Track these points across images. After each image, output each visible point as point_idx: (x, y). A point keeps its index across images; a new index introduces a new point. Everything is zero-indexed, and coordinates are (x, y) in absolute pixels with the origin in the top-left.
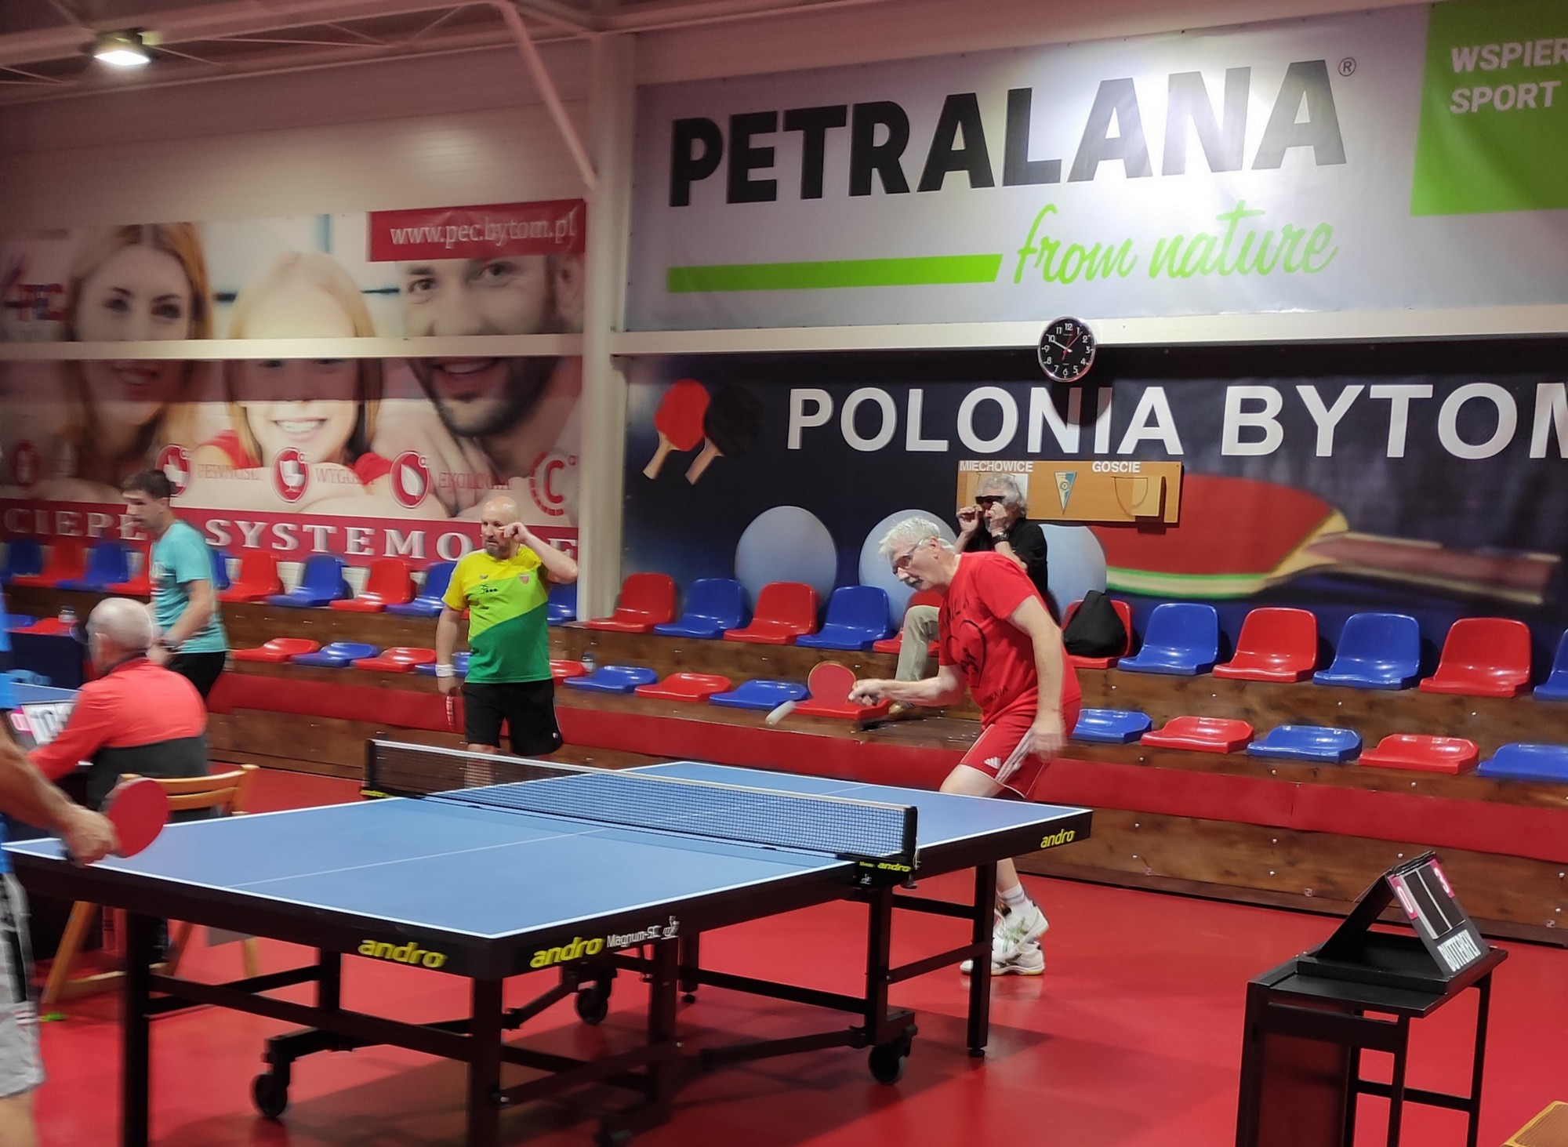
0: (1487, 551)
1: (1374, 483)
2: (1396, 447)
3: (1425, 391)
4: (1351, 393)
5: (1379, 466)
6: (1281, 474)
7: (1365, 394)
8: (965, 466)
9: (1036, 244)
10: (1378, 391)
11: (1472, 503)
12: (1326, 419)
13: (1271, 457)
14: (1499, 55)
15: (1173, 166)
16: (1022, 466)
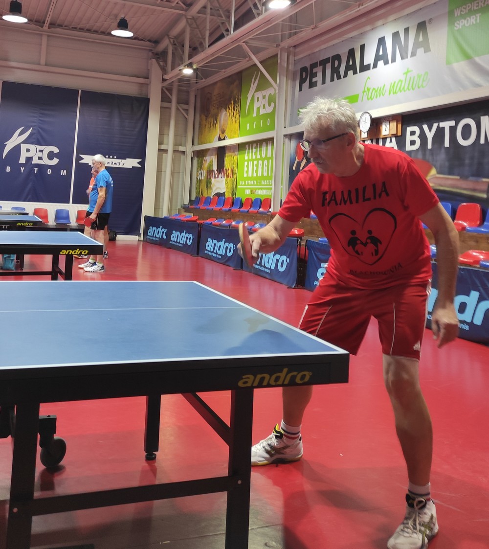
0: (471, 178)
1: (442, 157)
2: (447, 144)
3: (452, 123)
4: (435, 125)
5: (443, 151)
6: (420, 156)
7: (439, 125)
9: (366, 90)
10: (442, 124)
11: (467, 161)
12: (430, 135)
13: (417, 150)
14: (466, 9)
15: (394, 60)
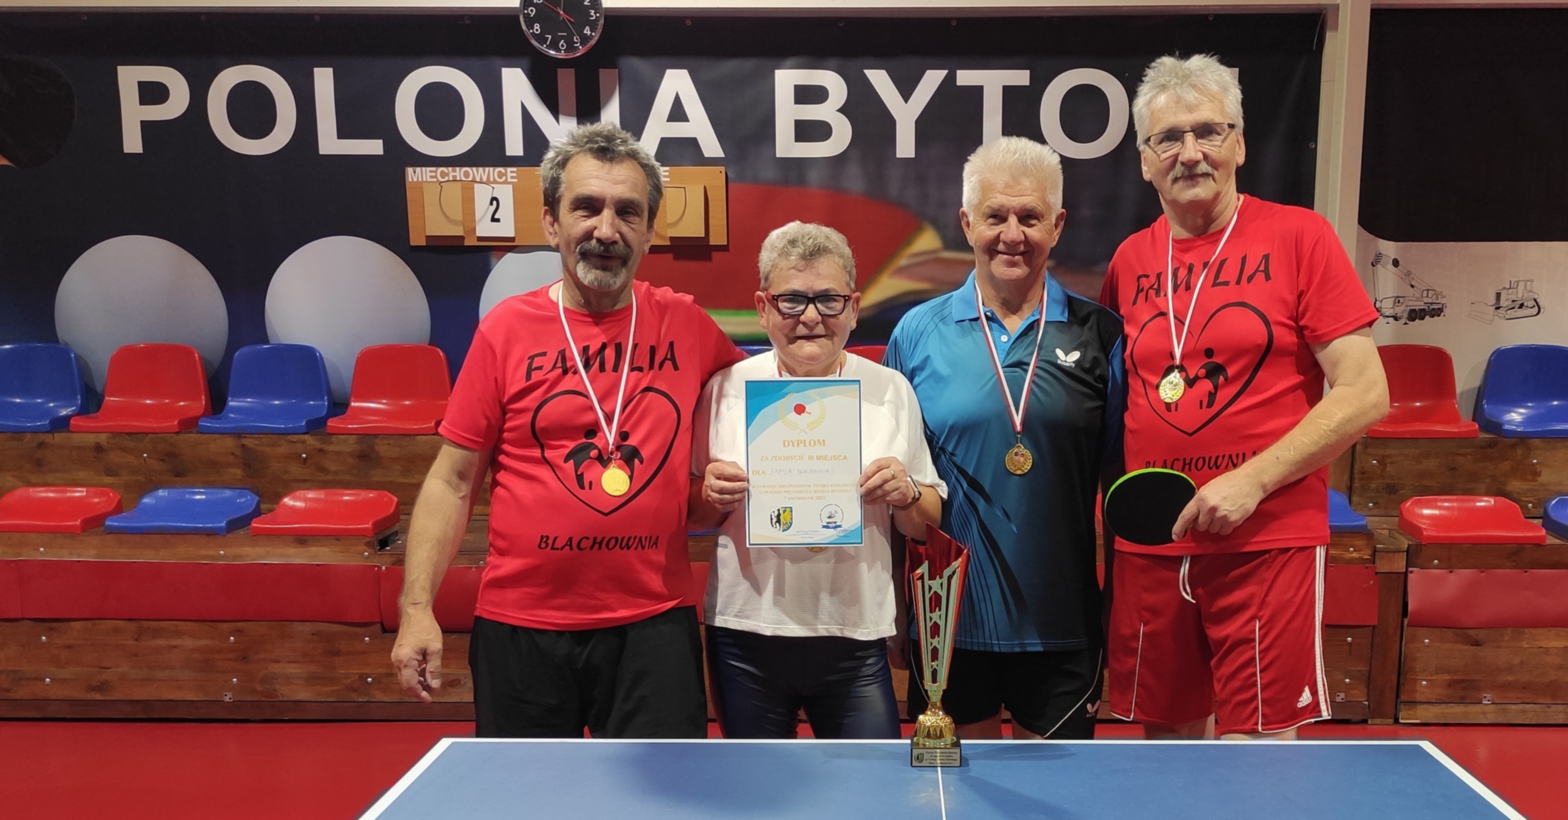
3: (1021, 77)
4: (932, 78)
6: (853, 182)
7: (950, 79)
8: (414, 175)
10: (965, 77)
12: (903, 113)
13: (839, 160)
16: (500, 175)
